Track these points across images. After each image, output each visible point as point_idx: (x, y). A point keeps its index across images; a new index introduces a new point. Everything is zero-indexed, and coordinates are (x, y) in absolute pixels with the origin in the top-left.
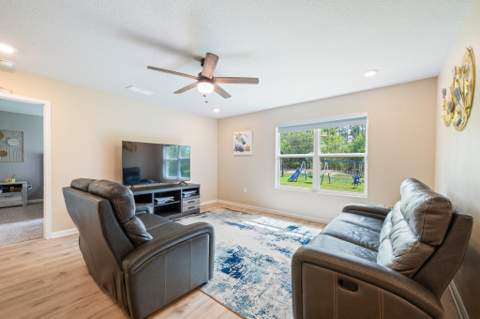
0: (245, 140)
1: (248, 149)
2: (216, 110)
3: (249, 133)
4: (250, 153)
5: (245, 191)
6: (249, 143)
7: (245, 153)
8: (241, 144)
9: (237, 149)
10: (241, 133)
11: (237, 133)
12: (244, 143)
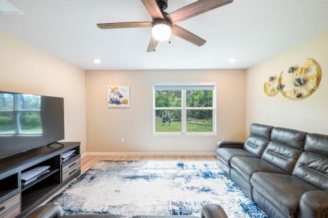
0: (122, 93)
1: (125, 102)
2: (97, 61)
3: (126, 88)
4: (128, 106)
5: (123, 139)
6: (126, 96)
7: (122, 105)
8: (117, 97)
9: (113, 101)
10: (118, 87)
11: (112, 87)
12: (121, 97)
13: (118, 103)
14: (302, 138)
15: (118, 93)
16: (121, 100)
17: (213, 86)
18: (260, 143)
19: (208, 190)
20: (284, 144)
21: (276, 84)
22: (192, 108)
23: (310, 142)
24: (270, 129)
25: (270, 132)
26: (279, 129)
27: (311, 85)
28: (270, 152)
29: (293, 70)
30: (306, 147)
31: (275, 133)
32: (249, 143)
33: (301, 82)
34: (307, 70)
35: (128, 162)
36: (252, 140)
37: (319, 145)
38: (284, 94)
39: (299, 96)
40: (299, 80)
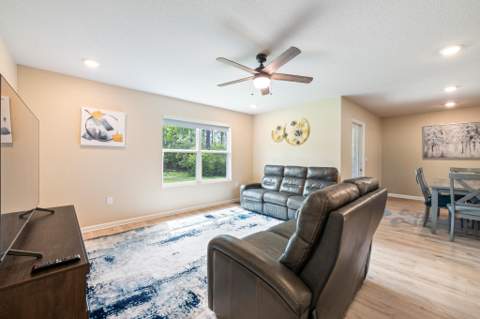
0: (112, 123)
1: (118, 138)
4: (122, 144)
6: (119, 128)
7: (112, 143)
9: (91, 136)
10: (103, 111)
11: (92, 110)
12: (110, 129)
13: (103, 138)
14: (305, 171)
15: (104, 122)
16: (110, 134)
17: (227, 128)
18: (275, 180)
19: (255, 225)
20: (294, 177)
21: (281, 133)
22: (207, 151)
23: (310, 172)
24: (283, 168)
25: (283, 170)
26: (289, 167)
27: (304, 135)
28: (286, 185)
29: (294, 123)
30: (308, 176)
31: (286, 171)
32: (265, 183)
33: (299, 133)
34: (303, 125)
35: (137, 230)
36: (268, 179)
37: (316, 173)
38: (288, 141)
39: (298, 143)
40: (298, 132)
